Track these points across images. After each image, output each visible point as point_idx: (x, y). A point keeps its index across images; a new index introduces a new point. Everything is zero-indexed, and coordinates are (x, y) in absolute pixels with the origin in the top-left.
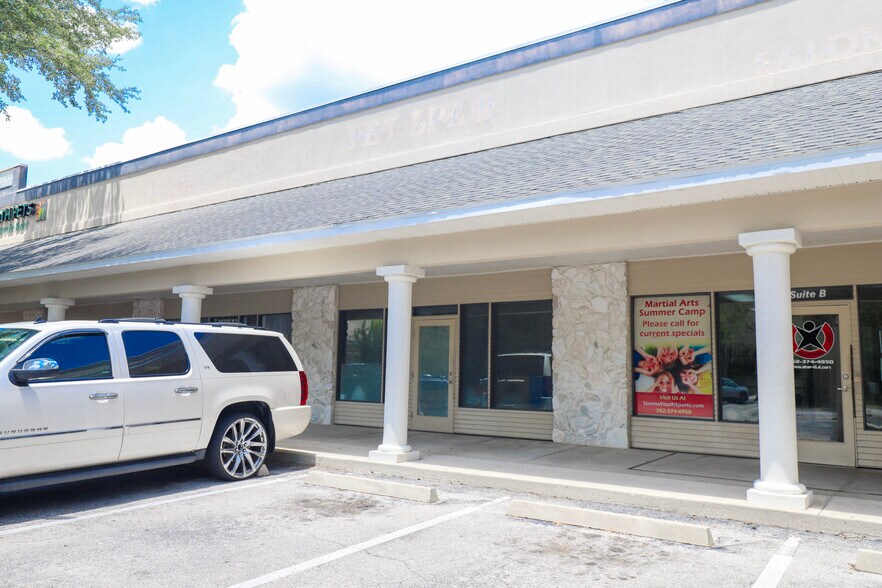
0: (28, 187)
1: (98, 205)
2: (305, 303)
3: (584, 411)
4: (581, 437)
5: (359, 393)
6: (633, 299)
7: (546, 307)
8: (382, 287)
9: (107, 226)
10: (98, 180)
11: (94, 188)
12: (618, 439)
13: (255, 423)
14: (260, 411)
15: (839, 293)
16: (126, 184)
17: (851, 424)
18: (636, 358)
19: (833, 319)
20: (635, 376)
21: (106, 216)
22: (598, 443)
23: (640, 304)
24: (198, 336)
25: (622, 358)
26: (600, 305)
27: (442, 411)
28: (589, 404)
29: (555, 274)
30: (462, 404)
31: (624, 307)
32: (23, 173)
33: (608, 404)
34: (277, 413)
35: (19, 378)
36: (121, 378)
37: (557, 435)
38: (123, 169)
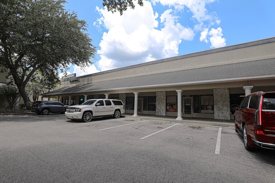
0: (76, 77)
1: (88, 80)
2: (121, 96)
3: (160, 111)
4: (160, 114)
5: (129, 109)
6: (166, 96)
7: (155, 97)
8: (134, 94)
9: (90, 83)
10: (88, 76)
11: (87, 78)
12: (164, 114)
13: (119, 112)
14: (119, 110)
15: (191, 96)
16: (93, 77)
17: (192, 112)
18: (167, 104)
19: (190, 99)
20: (167, 106)
21: (90, 82)
22: (162, 115)
23: (167, 97)
24: (112, 101)
25: (165, 104)
26: (162, 97)
27: (141, 111)
28: (161, 110)
29: (156, 93)
30: (144, 110)
31: (165, 97)
32: (75, 74)
33: (163, 110)
34: (121, 110)
35: (96, 105)
36: (105, 106)
37: (156, 114)
38: (92, 75)
